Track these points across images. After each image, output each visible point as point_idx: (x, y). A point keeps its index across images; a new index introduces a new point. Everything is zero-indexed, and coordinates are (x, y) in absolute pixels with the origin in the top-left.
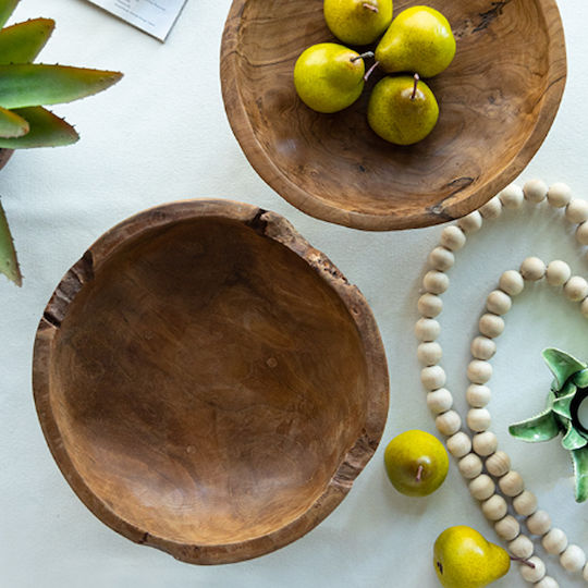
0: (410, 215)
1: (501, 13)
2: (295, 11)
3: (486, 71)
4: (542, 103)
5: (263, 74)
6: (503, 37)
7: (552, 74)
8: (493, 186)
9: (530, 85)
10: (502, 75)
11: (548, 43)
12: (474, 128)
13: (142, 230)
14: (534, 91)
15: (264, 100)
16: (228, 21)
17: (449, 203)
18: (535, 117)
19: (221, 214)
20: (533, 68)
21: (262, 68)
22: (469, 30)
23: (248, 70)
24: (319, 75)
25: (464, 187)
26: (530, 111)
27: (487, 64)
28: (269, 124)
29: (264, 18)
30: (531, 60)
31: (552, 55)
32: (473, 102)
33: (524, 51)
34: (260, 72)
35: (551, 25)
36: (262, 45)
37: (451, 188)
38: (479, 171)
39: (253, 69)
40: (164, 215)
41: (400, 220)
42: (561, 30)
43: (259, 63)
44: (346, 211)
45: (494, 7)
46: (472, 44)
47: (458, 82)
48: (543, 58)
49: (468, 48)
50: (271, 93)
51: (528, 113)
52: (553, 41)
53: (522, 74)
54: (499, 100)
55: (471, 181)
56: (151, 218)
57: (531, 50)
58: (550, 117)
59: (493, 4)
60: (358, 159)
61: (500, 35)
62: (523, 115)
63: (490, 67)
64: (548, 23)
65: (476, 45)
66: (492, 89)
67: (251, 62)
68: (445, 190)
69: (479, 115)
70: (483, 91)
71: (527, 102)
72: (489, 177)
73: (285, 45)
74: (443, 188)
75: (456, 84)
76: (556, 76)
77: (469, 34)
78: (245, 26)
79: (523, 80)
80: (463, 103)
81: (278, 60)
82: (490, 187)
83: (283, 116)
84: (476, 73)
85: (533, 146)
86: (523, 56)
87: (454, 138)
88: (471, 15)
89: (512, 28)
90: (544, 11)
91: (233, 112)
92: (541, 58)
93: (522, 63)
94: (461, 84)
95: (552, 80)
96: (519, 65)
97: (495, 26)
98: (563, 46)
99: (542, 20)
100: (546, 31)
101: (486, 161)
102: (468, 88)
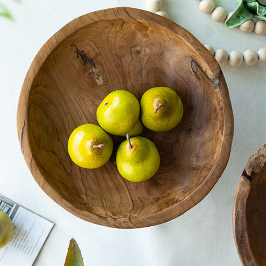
0: (221, 98)
1: (84, 51)
2: (94, 183)
3: (120, 57)
4: (142, 21)
5: (137, 198)
6: (98, 48)
7: (124, 16)
8: (198, 47)
9: (129, 30)
10: (122, 47)
11: (104, 20)
12: (157, 62)
13: (249, 251)
14: (133, 27)
15: (154, 197)
16: (110, 226)
17: (210, 74)
18: (151, 24)
19: (245, 201)
20: (118, 29)
21: (134, 200)
22: (94, 70)
23: (137, 209)
24: (141, 166)
25: (198, 66)
26: (146, 28)
27: (116, 57)
28: (170, 192)
29: (102, 202)
30: (113, 30)
31: (112, 17)
32: (140, 64)
33: (107, 35)
34: (136, 201)
35: (93, 20)
36: (119, 202)
37: (198, 73)
38: (186, 57)
39: (136, 206)
40: (242, 236)
41: (225, 104)
42: (95, 13)
43: (131, 202)
44: (223, 138)
45: (80, 56)
46: (103, 68)
47: (128, 74)
48: (112, 23)
49: (106, 70)
50: (149, 192)
51: (147, 29)
52: (103, 18)
53: (121, 35)
54: (138, 48)
55: (194, 61)
56: (242, 245)
57: (107, 30)
58: (151, 16)
59: (78, 57)
60: (184, 133)
61: (97, 51)
62: (148, 32)
63: (117, 55)
64: (91, 22)
65: (104, 65)
66: (131, 53)
67: (131, 208)
68: (200, 77)
69: (148, 60)
70: (133, 58)
71: (140, 30)
72: (192, 51)
73: (116, 187)
74: (199, 78)
75: (130, 75)
76: (124, 14)
77: (97, 70)
78: (111, 215)
79: (126, 34)
80: (141, 70)
81: (126, 190)
82: (198, 50)
83: (162, 183)
84: (122, 63)
85: (170, 25)
86: (110, 35)
87: (165, 74)
88: (85, 70)
89: (92, 44)
90: (83, 25)
91: (168, 217)
92: (112, 24)
93: (114, 36)
94: (129, 73)
95: (127, 16)
96: (116, 38)
97: (92, 55)
98: (105, 11)
99: (89, 26)
100: (96, 23)
101: (180, 53)
102: (131, 68)
